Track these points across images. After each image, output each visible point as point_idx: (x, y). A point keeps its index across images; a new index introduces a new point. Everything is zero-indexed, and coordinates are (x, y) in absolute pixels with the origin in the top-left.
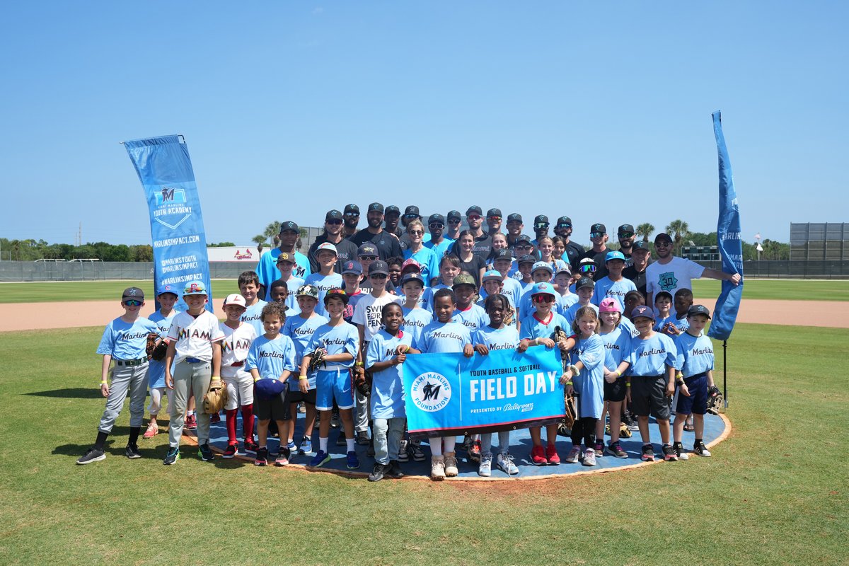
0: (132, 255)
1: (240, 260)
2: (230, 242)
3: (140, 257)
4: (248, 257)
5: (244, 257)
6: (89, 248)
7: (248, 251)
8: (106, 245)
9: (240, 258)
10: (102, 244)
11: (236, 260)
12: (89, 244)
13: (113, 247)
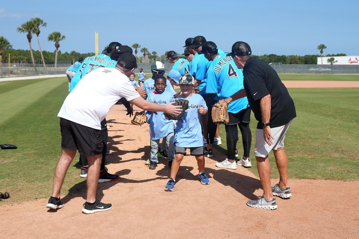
0: (288, 61)
1: (351, 64)
2: (343, 53)
3: (292, 62)
4: (356, 62)
5: (354, 62)
6: (266, 57)
7: (356, 59)
8: (275, 56)
9: (351, 63)
10: (272, 55)
11: (349, 64)
12: (265, 55)
13: (279, 56)
